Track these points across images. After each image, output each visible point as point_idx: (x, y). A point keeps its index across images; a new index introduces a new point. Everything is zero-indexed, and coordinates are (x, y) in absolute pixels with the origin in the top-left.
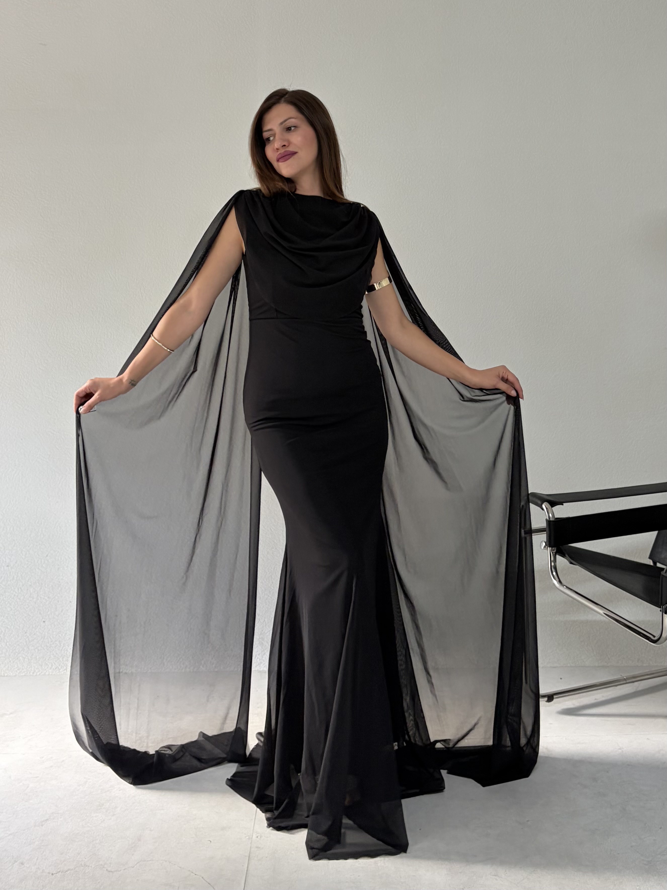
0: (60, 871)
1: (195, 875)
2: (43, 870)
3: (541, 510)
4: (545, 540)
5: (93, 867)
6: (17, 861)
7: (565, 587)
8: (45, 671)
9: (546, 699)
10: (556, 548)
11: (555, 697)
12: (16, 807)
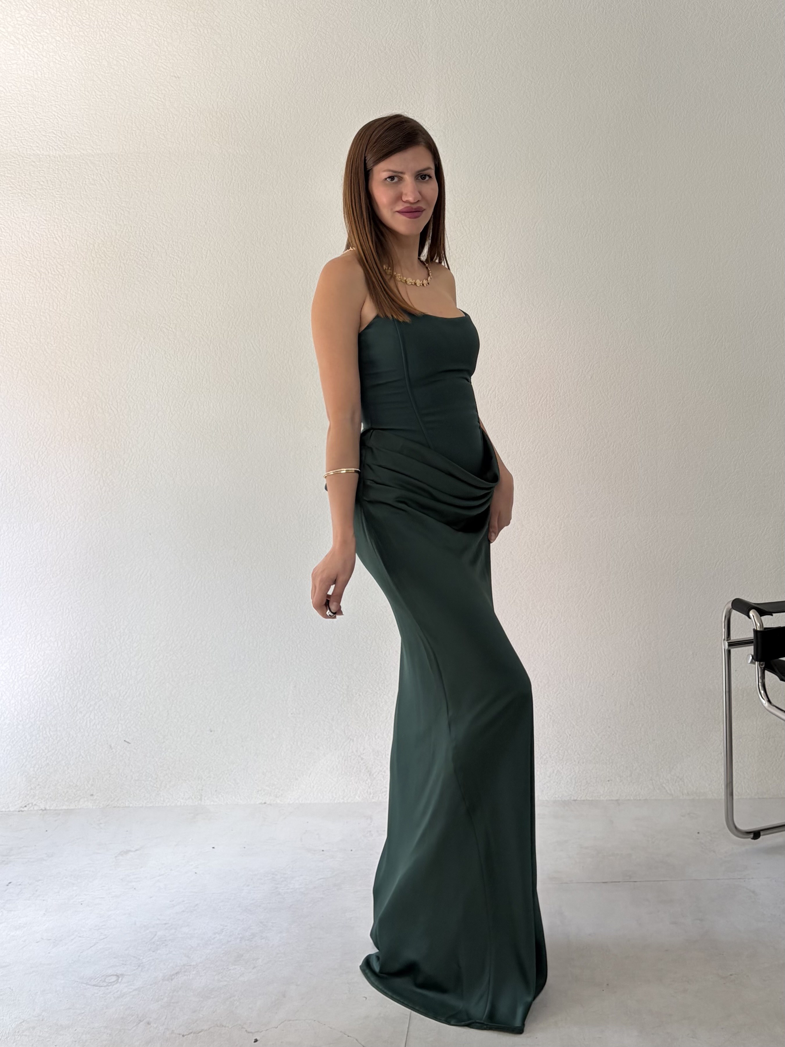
0: (192, 1033)
1: (348, 1036)
2: (173, 1030)
3: (747, 617)
4: (753, 654)
5: (230, 1027)
6: (143, 1020)
7: (774, 707)
8: (176, 802)
9: (752, 836)
10: (764, 663)
11: (762, 833)
12: (142, 958)
